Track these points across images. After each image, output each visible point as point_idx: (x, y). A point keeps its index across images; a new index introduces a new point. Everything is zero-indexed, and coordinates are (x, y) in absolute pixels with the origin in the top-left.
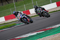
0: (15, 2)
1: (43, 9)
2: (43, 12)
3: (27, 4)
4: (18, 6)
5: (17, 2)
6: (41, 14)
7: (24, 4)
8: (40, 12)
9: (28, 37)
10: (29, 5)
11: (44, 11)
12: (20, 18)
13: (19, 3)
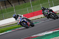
0: (31, 1)
1: (51, 11)
2: (50, 14)
3: (43, 4)
5: (34, 1)
6: (48, 16)
7: (41, 3)
8: (47, 14)
9: (44, 36)
10: (46, 5)
11: (51, 12)
12: (19, 22)
13: (35, 2)
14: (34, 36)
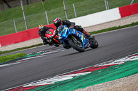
0: (24, 5)
5: (30, 5)
7: (46, 9)
14: (29, 85)
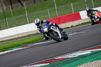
4: (61, 4)
14: (59, 58)
